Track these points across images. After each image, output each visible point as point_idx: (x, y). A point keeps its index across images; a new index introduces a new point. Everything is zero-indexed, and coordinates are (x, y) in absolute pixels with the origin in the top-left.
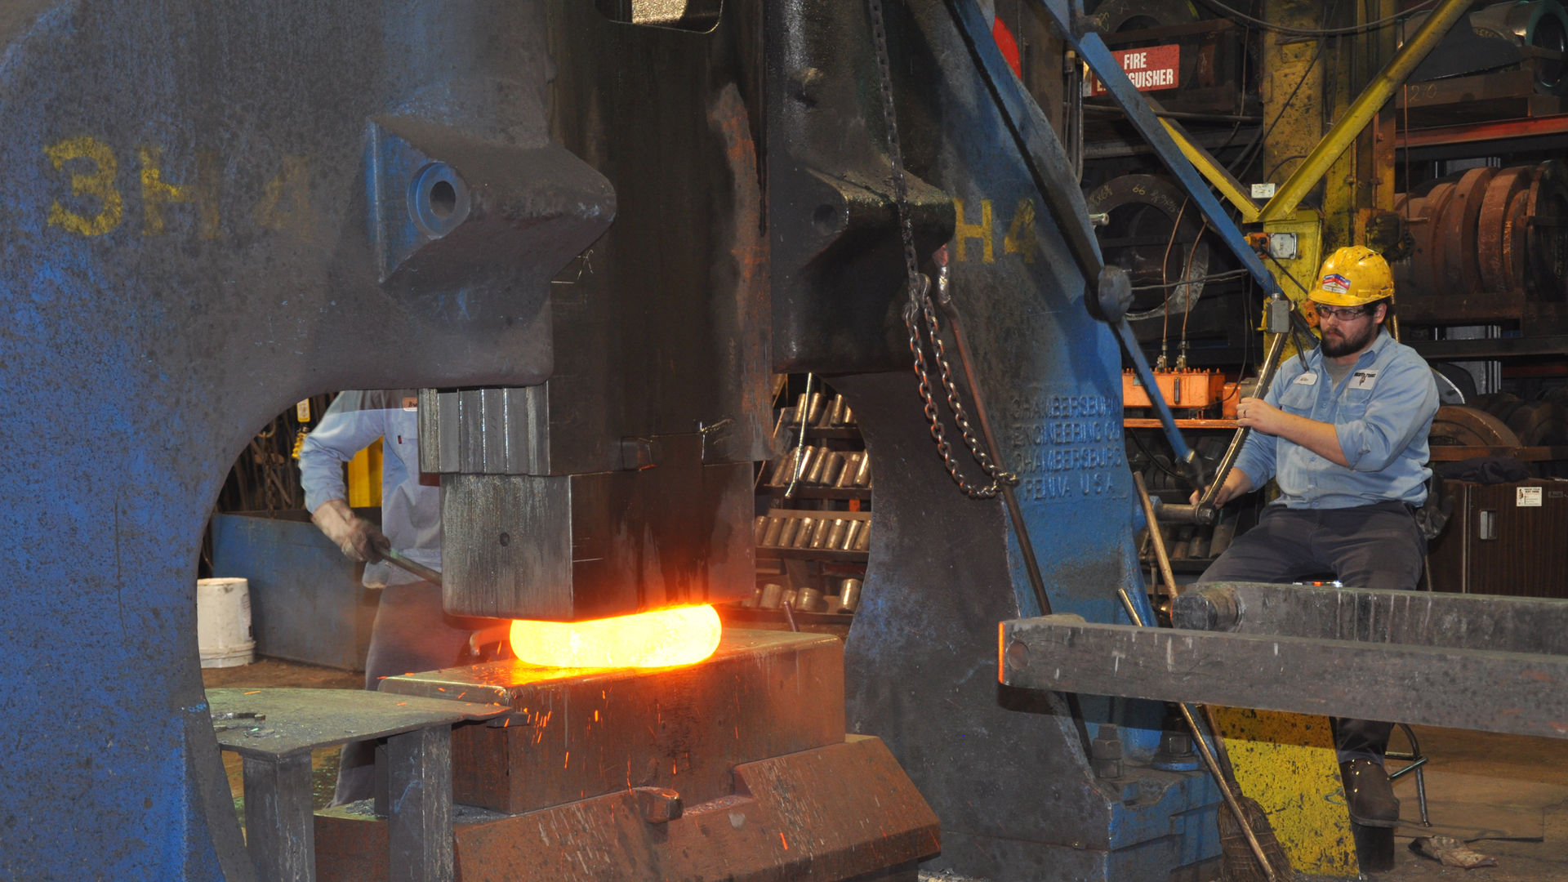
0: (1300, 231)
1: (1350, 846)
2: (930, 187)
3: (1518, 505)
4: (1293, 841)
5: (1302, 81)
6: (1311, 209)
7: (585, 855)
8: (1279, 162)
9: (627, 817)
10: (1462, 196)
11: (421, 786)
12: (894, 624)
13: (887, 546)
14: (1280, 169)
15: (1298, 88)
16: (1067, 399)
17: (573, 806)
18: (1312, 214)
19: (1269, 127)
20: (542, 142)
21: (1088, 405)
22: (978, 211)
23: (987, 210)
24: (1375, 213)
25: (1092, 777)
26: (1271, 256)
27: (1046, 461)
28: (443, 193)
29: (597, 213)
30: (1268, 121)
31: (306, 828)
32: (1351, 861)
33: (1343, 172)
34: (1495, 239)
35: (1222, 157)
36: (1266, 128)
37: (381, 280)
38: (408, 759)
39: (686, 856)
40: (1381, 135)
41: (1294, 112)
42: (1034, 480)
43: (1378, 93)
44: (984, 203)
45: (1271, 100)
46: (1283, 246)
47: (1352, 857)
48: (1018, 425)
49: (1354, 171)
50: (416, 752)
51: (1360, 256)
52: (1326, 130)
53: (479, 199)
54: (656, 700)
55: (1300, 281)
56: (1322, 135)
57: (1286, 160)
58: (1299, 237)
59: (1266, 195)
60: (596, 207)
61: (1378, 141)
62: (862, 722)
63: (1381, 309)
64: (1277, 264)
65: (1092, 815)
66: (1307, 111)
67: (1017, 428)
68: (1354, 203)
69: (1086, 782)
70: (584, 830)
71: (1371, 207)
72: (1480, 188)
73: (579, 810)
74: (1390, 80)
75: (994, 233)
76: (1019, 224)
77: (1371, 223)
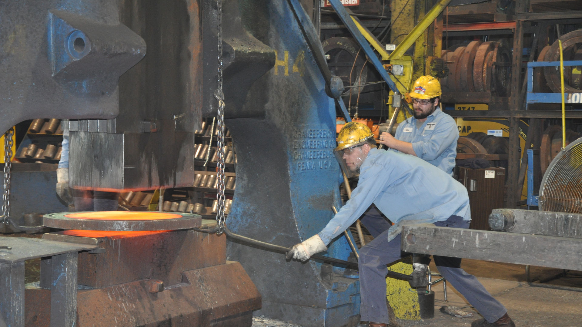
0: (404, 64)
1: (418, 308)
2: (266, 46)
3: (485, 178)
4: (396, 306)
5: (407, 3)
6: (409, 55)
7: (126, 305)
8: (397, 36)
9: (141, 290)
10: (468, 52)
11: (65, 275)
12: (244, 218)
13: (242, 187)
14: (397, 39)
15: (405, 6)
16: (315, 131)
17: (121, 286)
18: (409, 58)
19: (393, 21)
20: (117, 23)
21: (323, 134)
22: (283, 55)
23: (287, 55)
24: (434, 58)
25: (321, 279)
26: (392, 74)
27: (306, 155)
28: (79, 43)
29: (139, 53)
30: (393, 18)
31: (21, 290)
32: (418, 314)
33: (422, 41)
34: (480, 70)
35: (374, 32)
36: (392, 22)
37: (53, 76)
38: (60, 265)
39: (165, 306)
40: (437, 26)
41: (403, 15)
42: (301, 163)
43: (437, 10)
44: (285, 52)
45: (394, 11)
46: (397, 70)
47: (418, 313)
48: (296, 141)
49: (426, 41)
50: (64, 262)
51: (429, 79)
52: (416, 24)
53: (94, 46)
54: (154, 245)
55: (404, 84)
56: (414, 26)
57: (401, 35)
58: (404, 66)
59: (392, 49)
60: (139, 50)
61: (436, 29)
62: (230, 257)
63: (437, 100)
64: (395, 77)
65: (320, 295)
66: (409, 15)
67: (296, 142)
68: (425, 54)
69: (318, 282)
70: (125, 295)
71: (432, 56)
72: (475, 50)
73: (123, 287)
74: (441, 5)
75: (289, 64)
76: (299, 61)
77: (432, 62)
